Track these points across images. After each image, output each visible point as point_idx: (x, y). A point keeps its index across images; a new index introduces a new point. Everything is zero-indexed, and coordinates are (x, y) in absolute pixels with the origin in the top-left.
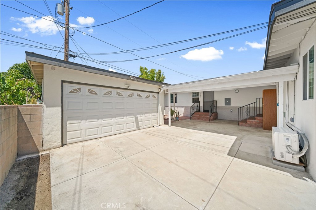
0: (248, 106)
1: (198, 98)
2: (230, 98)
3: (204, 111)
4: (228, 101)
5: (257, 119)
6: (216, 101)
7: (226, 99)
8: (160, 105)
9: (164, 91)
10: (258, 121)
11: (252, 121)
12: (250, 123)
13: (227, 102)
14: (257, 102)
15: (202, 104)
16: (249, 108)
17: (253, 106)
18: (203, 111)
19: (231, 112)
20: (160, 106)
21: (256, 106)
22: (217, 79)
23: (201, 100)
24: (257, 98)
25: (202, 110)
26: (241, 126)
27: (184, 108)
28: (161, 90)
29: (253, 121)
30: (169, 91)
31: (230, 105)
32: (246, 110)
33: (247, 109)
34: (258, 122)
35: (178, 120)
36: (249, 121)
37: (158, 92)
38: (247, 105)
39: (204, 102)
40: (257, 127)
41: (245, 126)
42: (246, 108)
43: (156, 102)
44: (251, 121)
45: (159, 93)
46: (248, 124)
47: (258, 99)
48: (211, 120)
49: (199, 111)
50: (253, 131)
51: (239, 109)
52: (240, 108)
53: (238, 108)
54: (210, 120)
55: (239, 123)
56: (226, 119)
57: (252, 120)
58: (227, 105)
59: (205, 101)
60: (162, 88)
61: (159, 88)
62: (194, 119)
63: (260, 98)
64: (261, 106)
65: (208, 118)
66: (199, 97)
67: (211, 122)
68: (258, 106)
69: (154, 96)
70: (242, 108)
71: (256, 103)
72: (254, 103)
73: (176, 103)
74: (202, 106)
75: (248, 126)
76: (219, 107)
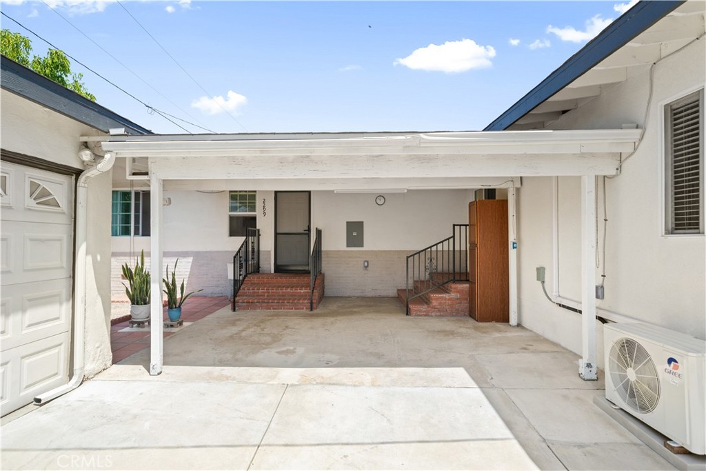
0: (434, 249)
1: (254, 219)
2: (362, 222)
3: (275, 272)
4: (355, 232)
5: (455, 288)
6: (321, 231)
7: (352, 226)
8: (87, 253)
9: (120, 162)
10: (459, 296)
11: (442, 298)
12: (440, 304)
13: (355, 234)
14: (454, 237)
15: (267, 243)
16: (434, 255)
17: (446, 248)
18: (273, 272)
19: (366, 267)
20: (89, 258)
21: (451, 249)
22: (421, 138)
23: (266, 225)
24: (454, 225)
25: (268, 264)
26: (416, 316)
27: (190, 259)
28: (98, 157)
30: (152, 168)
31: (363, 247)
32: (428, 261)
33: (431, 260)
34: (457, 299)
35: (181, 324)
36: (437, 299)
37: (77, 166)
38: (431, 247)
39: (276, 234)
40: (456, 315)
41: (425, 315)
42: (428, 256)
43: (63, 232)
44: (440, 298)
45: (78, 173)
46: (434, 307)
47: (456, 227)
49: (257, 269)
50: (463, 330)
51: (409, 259)
52: (413, 255)
53: (408, 257)
54: (312, 303)
55: (411, 306)
56: (351, 295)
58: (355, 246)
59: (278, 231)
60: (105, 145)
61: (86, 145)
62: (250, 305)
63: (460, 225)
64: (463, 248)
65: (301, 297)
66: (258, 213)
67: (315, 311)
68: (457, 248)
69: (45, 193)
70: (417, 256)
71: (451, 240)
72: (448, 239)
73: (143, 235)
74: (270, 251)
75: (433, 314)
76: (327, 252)
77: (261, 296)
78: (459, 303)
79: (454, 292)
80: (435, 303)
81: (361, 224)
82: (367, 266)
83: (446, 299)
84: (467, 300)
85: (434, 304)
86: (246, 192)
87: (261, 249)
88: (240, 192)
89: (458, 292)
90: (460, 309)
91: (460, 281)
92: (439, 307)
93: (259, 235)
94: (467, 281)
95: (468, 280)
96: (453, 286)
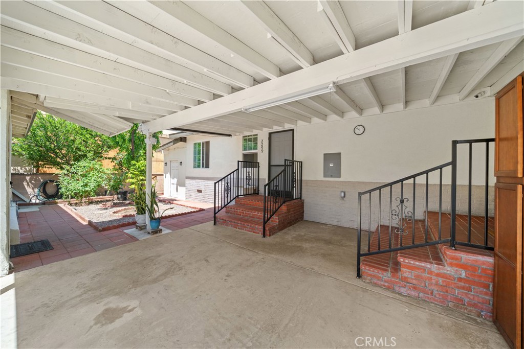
1: (256, 155)
2: (340, 154)
5: (454, 258)
6: (301, 162)
7: (328, 157)
10: (463, 274)
11: (424, 269)
12: (419, 277)
13: (331, 165)
14: (454, 163)
15: (264, 173)
19: (343, 197)
23: (263, 159)
24: (455, 143)
26: (371, 283)
29: (434, 267)
31: (340, 177)
34: (460, 279)
36: (412, 268)
41: (388, 288)
44: (418, 268)
46: (405, 279)
47: (458, 145)
48: (268, 233)
49: (258, 194)
51: (362, 196)
55: (363, 267)
56: (328, 223)
57: (428, 266)
58: (332, 177)
59: (271, 164)
62: (225, 222)
63: (470, 142)
66: (259, 151)
71: (448, 170)
72: (441, 168)
73: (206, 167)
74: (265, 179)
75: (403, 290)
76: (307, 181)
77: (239, 215)
78: (463, 288)
79: (451, 265)
80: (406, 273)
81: (338, 156)
82: (345, 196)
83: (431, 273)
84: (487, 287)
85: (405, 275)
86: (251, 136)
87: (260, 177)
88: (249, 136)
89: (464, 267)
90: (466, 300)
91: (469, 246)
92: (414, 282)
93: (259, 167)
94: (488, 249)
95: (492, 249)
96: (450, 253)
